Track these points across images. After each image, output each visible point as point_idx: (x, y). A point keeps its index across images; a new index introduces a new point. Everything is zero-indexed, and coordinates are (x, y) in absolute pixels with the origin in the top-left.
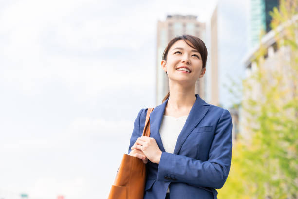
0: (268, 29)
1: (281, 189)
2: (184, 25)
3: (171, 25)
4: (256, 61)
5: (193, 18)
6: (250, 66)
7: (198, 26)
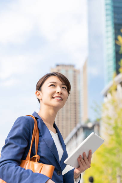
0: (118, 72)
2: (67, 71)
4: (111, 92)
5: (72, 66)
6: (106, 96)
7: (75, 71)
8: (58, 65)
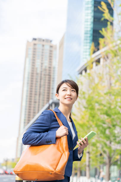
1: (97, 148)
2: (43, 46)
3: (35, 44)
4: (86, 70)
5: (49, 41)
6: (81, 73)
7: (51, 47)
8: (35, 39)
